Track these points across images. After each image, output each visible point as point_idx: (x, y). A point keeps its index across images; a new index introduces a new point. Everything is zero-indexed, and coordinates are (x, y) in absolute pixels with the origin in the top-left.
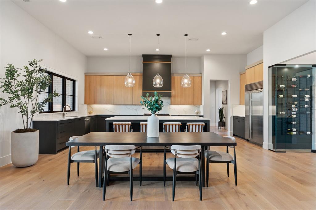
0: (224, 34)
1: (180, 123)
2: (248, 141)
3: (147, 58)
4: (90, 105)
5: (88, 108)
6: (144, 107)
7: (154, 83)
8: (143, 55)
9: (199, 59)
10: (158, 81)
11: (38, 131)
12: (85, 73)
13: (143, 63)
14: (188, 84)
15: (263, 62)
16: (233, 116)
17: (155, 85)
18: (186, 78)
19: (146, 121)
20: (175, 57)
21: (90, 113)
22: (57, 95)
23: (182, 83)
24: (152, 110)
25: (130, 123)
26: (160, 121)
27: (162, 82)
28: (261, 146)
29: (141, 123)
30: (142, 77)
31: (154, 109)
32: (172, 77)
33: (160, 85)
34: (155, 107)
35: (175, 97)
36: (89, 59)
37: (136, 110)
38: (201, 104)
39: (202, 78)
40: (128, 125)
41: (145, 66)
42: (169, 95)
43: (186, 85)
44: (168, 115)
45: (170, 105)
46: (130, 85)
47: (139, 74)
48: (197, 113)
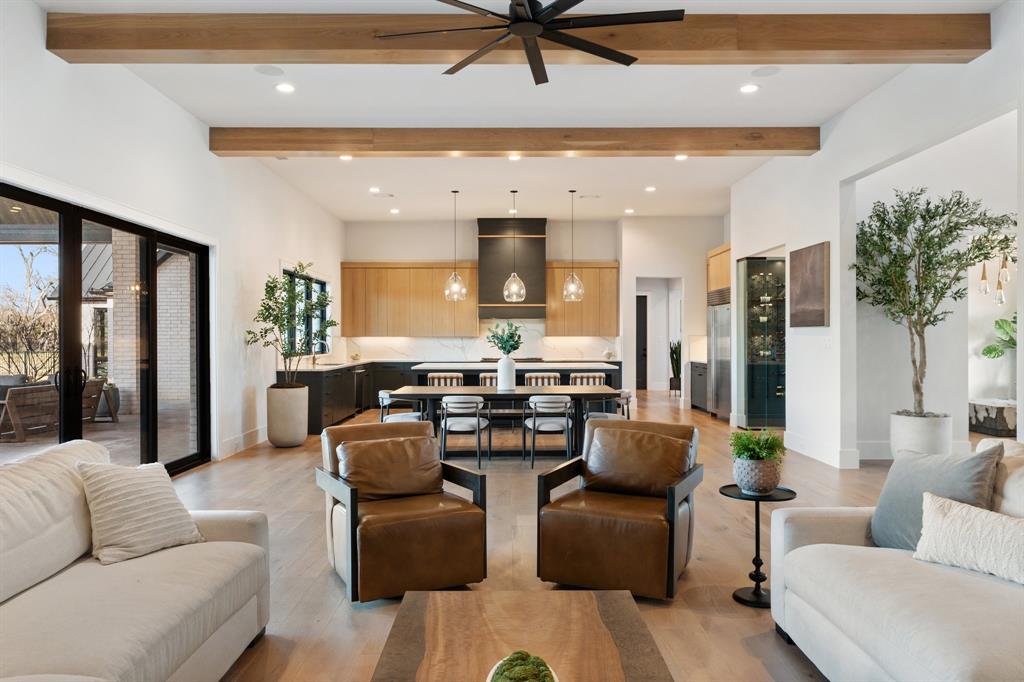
0: (651, 189)
1: (558, 375)
2: (714, 415)
3: (489, 227)
4: (353, 339)
5: (347, 346)
6: (493, 344)
7: (506, 293)
8: (479, 219)
9: (613, 226)
10: (515, 290)
11: (307, 388)
12: (342, 264)
13: (479, 238)
14: (577, 295)
15: (730, 250)
16: (692, 363)
17: (508, 296)
18: (573, 282)
19: (496, 371)
20: (555, 222)
21: (354, 359)
22: (332, 324)
23: (565, 293)
24: (504, 348)
25: (461, 375)
26: (517, 370)
27: (523, 292)
28: (727, 421)
29: (482, 375)
30: (476, 272)
31: (508, 348)
32: (549, 271)
33: (519, 296)
34: (510, 344)
35: (554, 316)
36: (349, 227)
37: (463, 348)
38: (618, 335)
39: (618, 272)
40: (458, 378)
41: (484, 245)
42: (540, 314)
43: (573, 297)
44: (539, 360)
45: (543, 336)
46: (456, 297)
47: (469, 265)
48: (609, 355)
